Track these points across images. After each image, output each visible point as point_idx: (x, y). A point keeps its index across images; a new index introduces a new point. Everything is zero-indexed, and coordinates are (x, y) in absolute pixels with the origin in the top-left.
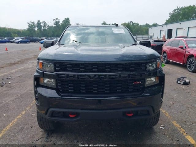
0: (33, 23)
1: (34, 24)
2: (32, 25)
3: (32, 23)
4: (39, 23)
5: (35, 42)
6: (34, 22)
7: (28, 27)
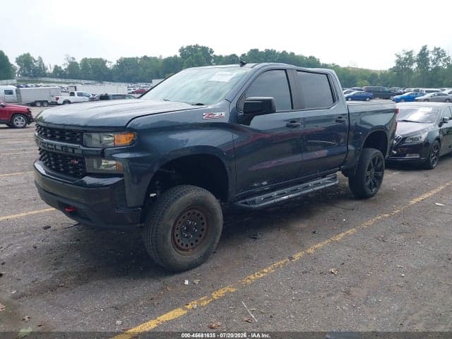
0: (410, 54)
1: (410, 56)
2: (406, 59)
3: (407, 54)
4: (423, 54)
5: (387, 99)
6: (411, 52)
7: (395, 65)
